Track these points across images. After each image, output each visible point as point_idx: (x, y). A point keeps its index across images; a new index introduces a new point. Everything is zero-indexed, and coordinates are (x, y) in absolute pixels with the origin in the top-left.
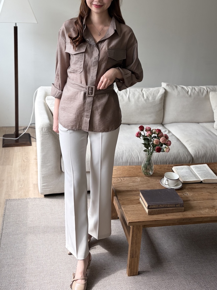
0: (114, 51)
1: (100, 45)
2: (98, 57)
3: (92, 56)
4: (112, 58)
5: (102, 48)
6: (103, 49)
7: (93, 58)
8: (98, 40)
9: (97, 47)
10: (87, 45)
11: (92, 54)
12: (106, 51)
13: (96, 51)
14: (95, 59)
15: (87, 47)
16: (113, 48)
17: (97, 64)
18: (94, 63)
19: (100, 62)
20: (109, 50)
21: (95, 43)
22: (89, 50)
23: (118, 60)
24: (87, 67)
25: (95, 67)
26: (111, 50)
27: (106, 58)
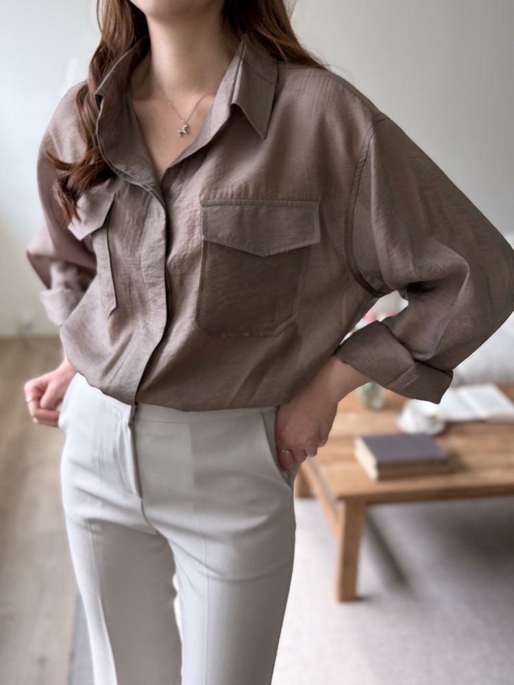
0: (238, 208)
1: (178, 188)
2: (163, 242)
4: (224, 243)
5: (181, 200)
6: (186, 202)
9: (158, 198)
10: (119, 192)
11: (139, 231)
12: (196, 211)
13: (156, 215)
14: (152, 251)
15: (117, 199)
16: (232, 194)
17: (159, 277)
18: (150, 272)
19: (172, 266)
20: (208, 206)
21: (152, 180)
22: (126, 215)
23: (272, 253)
24: (130, 291)
25: (156, 290)
26: (221, 204)
27: (195, 245)
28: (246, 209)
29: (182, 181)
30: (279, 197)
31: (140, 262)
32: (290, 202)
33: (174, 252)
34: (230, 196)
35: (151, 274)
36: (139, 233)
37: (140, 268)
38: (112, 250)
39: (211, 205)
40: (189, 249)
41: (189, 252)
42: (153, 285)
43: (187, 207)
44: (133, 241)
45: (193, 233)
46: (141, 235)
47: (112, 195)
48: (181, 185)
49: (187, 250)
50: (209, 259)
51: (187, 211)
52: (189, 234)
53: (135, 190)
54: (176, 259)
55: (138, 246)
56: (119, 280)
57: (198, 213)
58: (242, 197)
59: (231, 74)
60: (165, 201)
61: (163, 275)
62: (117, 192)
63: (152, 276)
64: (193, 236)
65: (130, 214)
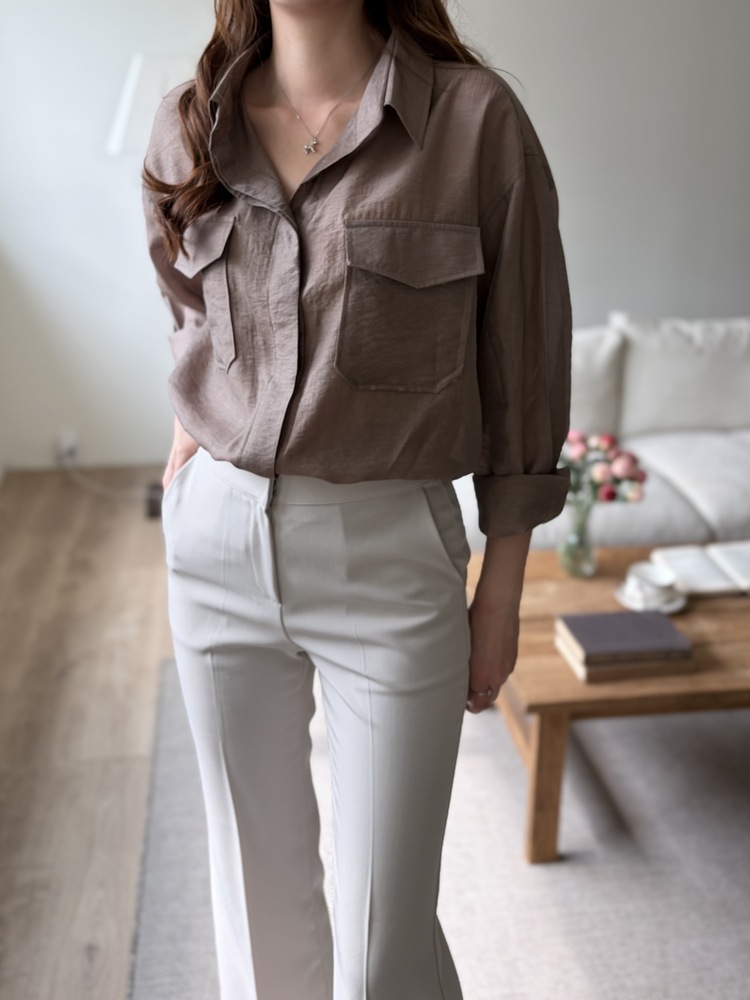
0: (388, 230)
1: (312, 206)
2: (296, 272)
3: (266, 272)
4: (374, 270)
5: (318, 220)
6: (324, 223)
7: (272, 283)
8: (296, 176)
9: (287, 219)
10: (239, 216)
11: (266, 260)
12: (338, 233)
13: (286, 239)
14: (283, 284)
15: (237, 223)
16: (382, 214)
17: (290, 315)
18: (280, 310)
19: (308, 301)
20: (353, 227)
21: (278, 198)
22: (249, 240)
23: (427, 285)
24: (253, 337)
25: (286, 331)
26: (368, 225)
27: (337, 274)
28: (398, 231)
29: (317, 198)
30: (436, 219)
31: (268, 297)
32: (448, 225)
33: (310, 284)
34: (379, 215)
35: (281, 312)
36: (265, 262)
37: (268, 305)
38: (232, 286)
39: (356, 226)
40: (330, 279)
41: (330, 282)
42: (282, 325)
43: (327, 229)
44: (259, 273)
45: (334, 260)
46: (268, 265)
47: (231, 219)
48: (315, 204)
49: (327, 280)
50: (354, 289)
51: (327, 233)
52: (329, 261)
53: (258, 212)
54: (313, 292)
55: (265, 279)
56: (240, 323)
57: (341, 235)
58: (393, 216)
59: (381, 72)
60: (296, 222)
61: (296, 311)
62: (237, 216)
63: (282, 314)
64: (334, 264)
65: (254, 241)
